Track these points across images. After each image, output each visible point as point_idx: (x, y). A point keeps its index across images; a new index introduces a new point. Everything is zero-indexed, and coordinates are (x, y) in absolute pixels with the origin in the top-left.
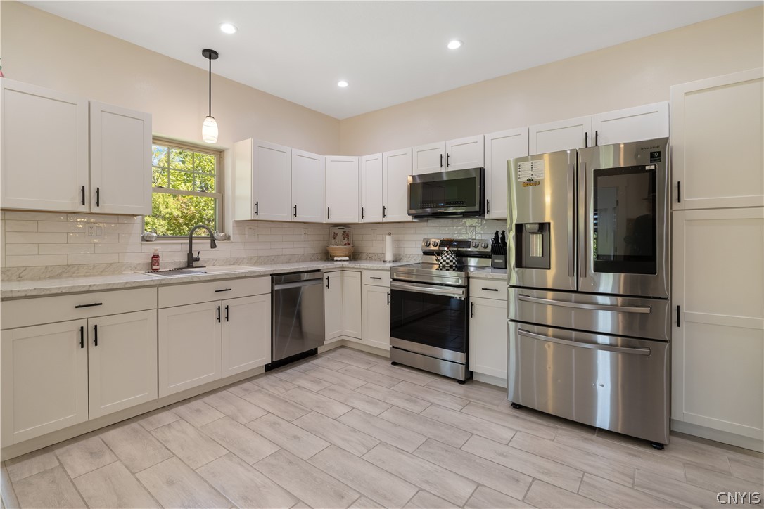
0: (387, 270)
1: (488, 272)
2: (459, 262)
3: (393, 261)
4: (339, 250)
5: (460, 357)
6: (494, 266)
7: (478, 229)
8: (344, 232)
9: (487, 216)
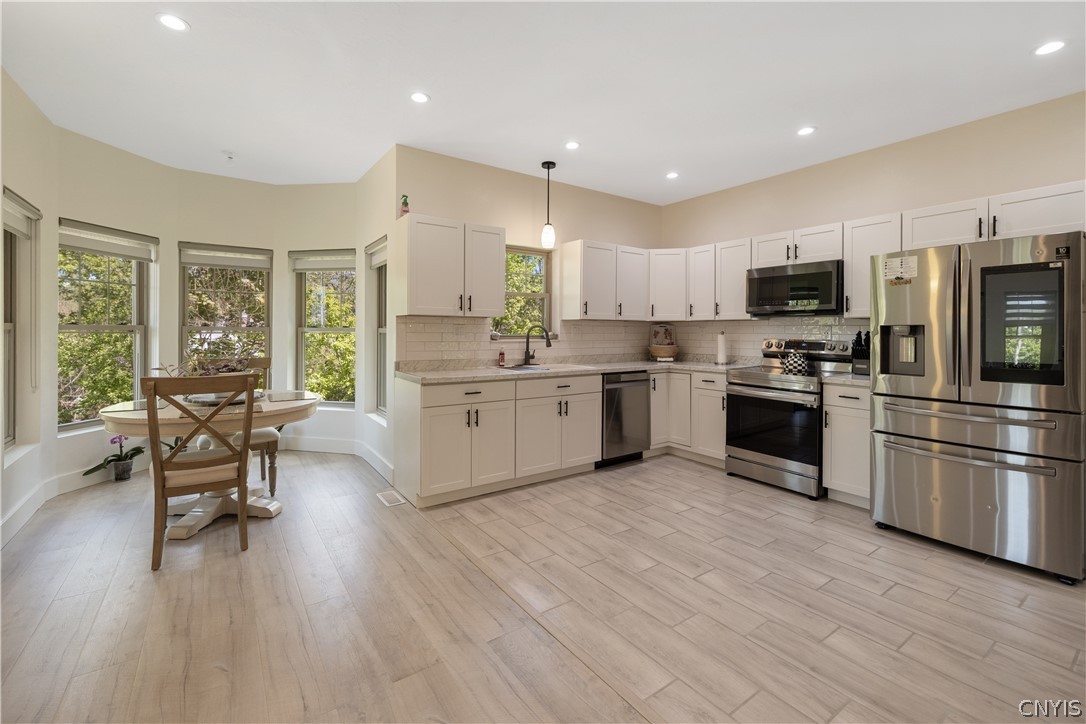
0: (722, 373)
1: (849, 379)
2: (809, 366)
3: (727, 364)
4: (662, 349)
5: (811, 470)
6: (855, 372)
7: (835, 330)
8: (666, 330)
9: (846, 315)
